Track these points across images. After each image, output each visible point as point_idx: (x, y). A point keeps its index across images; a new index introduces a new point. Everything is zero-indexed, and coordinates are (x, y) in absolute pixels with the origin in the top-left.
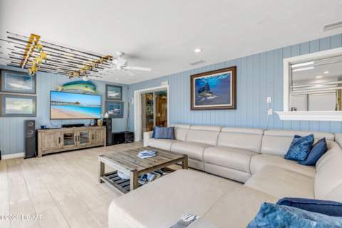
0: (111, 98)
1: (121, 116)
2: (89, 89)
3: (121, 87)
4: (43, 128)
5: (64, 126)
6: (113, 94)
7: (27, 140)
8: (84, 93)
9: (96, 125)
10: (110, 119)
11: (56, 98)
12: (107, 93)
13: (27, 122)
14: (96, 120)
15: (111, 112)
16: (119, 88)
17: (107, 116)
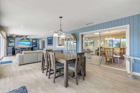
0: (33, 42)
1: (37, 47)
2: (27, 40)
3: (37, 39)
4: (16, 49)
5: (21, 49)
6: (34, 41)
7: (13, 51)
8: (26, 41)
9: (29, 49)
10: (33, 47)
11: (19, 43)
12: (32, 41)
13: (13, 48)
14: (29, 48)
15: (33, 46)
16: (36, 39)
17: (32, 47)
